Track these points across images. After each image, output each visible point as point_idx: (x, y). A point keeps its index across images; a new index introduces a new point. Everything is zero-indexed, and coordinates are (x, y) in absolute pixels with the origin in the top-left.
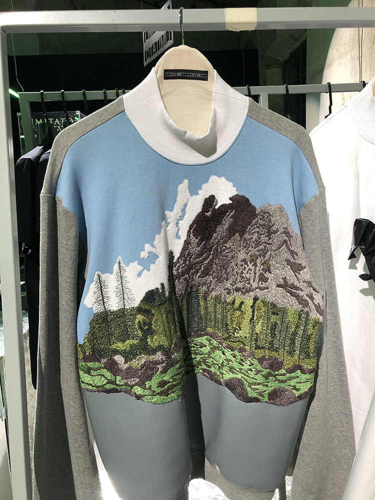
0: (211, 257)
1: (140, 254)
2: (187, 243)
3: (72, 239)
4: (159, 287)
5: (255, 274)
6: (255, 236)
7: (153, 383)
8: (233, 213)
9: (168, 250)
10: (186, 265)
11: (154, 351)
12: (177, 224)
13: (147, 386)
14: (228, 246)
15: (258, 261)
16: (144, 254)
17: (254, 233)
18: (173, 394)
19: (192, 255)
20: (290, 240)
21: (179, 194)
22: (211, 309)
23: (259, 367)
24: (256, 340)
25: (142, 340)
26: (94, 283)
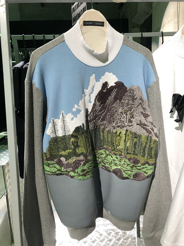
0: (106, 112)
1: (72, 109)
2: (94, 105)
3: (40, 102)
4: (82, 125)
5: (127, 119)
6: (127, 101)
7: (79, 170)
8: (116, 90)
9: (86, 108)
10: (94, 116)
11: (79, 155)
12: (90, 95)
13: (76, 172)
14: (114, 106)
15: (128, 113)
16: (74, 110)
17: (126, 99)
18: (88, 176)
19: (97, 111)
20: (143, 103)
21: (90, 81)
22: (106, 137)
23: (129, 163)
24: (127, 150)
25: (74, 150)
26: (51, 123)
